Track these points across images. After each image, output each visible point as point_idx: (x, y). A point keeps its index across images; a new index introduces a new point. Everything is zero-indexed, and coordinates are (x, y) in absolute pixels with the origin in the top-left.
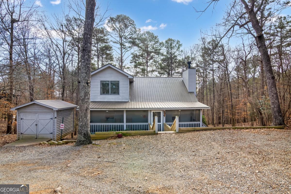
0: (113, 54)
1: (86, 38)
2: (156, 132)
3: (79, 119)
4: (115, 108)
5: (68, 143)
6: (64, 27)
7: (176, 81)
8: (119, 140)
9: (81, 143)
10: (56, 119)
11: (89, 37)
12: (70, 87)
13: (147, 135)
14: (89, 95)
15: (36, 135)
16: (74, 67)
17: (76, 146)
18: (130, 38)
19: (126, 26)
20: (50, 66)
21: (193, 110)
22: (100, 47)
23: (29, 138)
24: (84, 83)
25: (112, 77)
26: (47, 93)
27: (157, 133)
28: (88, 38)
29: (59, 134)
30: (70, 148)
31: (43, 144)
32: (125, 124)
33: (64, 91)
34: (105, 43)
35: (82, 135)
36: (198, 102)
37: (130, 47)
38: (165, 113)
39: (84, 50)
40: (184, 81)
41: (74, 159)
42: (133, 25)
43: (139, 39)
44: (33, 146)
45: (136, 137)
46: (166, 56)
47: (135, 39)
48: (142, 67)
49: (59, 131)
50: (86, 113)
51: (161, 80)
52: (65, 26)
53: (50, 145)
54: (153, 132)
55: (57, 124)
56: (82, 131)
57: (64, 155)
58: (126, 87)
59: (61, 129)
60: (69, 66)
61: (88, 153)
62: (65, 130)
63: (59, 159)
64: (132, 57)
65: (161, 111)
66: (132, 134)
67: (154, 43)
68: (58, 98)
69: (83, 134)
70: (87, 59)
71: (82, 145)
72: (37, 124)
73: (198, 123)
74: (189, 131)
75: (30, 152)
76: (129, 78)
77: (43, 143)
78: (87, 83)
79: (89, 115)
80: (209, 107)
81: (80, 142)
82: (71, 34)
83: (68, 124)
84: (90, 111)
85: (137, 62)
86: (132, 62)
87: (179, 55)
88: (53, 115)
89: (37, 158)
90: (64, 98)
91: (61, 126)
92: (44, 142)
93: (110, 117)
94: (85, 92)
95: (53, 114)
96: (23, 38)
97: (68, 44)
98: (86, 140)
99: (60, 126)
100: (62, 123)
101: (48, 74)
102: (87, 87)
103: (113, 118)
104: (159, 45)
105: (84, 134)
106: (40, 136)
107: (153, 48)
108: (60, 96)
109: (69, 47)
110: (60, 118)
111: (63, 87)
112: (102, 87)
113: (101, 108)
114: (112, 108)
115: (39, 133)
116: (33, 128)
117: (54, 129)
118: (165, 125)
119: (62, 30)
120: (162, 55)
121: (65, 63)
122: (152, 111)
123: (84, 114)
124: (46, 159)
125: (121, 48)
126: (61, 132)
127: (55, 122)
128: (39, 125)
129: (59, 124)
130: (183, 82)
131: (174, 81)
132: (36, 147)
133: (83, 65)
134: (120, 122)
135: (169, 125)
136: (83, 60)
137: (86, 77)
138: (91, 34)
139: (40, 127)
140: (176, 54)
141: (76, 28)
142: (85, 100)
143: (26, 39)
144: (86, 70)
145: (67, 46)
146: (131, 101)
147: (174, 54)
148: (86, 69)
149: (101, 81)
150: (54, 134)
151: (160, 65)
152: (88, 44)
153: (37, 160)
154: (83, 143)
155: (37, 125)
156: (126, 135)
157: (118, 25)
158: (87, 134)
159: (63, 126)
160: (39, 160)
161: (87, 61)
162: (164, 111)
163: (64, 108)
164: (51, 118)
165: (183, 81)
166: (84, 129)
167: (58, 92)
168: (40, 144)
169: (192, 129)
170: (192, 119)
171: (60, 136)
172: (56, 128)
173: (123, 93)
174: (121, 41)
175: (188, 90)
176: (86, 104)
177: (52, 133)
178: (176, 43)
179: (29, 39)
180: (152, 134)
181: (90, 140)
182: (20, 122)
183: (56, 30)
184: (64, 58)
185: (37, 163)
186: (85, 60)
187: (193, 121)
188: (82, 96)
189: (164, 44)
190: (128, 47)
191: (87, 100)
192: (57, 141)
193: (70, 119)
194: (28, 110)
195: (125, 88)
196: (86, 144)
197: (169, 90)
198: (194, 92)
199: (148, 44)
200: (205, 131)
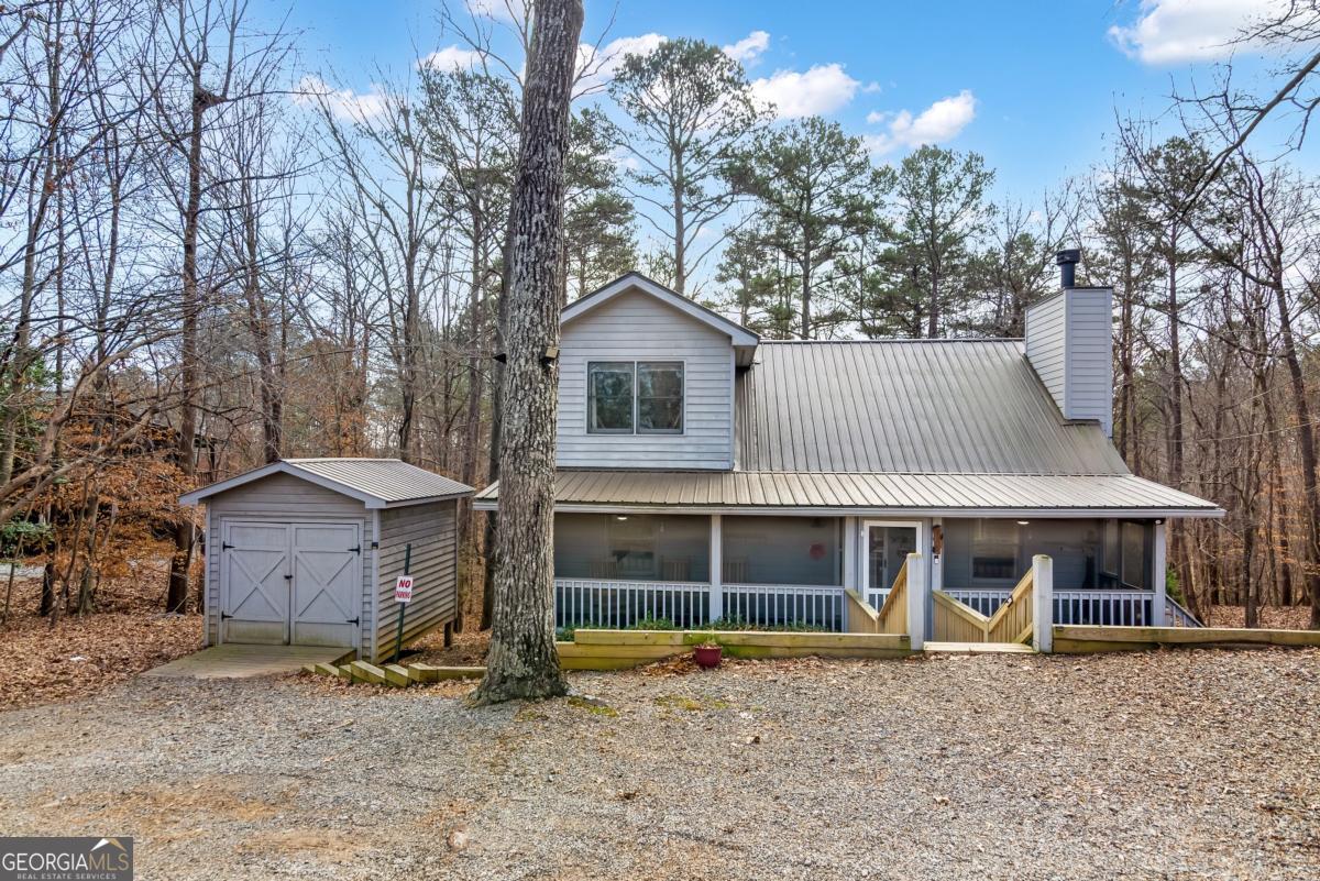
0: (634, 239)
1: (540, 119)
2: (914, 646)
3: (499, 555)
4: (665, 504)
5: (437, 682)
6: (412, 118)
7: (987, 363)
8: (709, 681)
9: (507, 692)
10: (375, 553)
11: (553, 110)
12: (434, 403)
13: (859, 658)
14: (549, 427)
15: (285, 625)
16: (456, 308)
17: (484, 705)
18: (723, 153)
19: (705, 96)
20: (351, 308)
21: (1100, 522)
22: (574, 207)
23: (257, 641)
24: (527, 361)
25: (649, 344)
26: (337, 429)
27: (923, 652)
28: (550, 117)
29: (390, 629)
30: (453, 715)
31: (316, 673)
32: (716, 589)
33: (408, 419)
34: (597, 186)
35: (511, 644)
36: (1132, 476)
37: (719, 200)
38: (942, 537)
39: (526, 180)
40: (1032, 360)
41: (481, 798)
42: (740, 88)
43: (764, 159)
44: (270, 680)
45: (800, 666)
46: (903, 239)
47: (749, 155)
48: (774, 301)
49: (390, 611)
50: (536, 523)
51: (901, 359)
52: (416, 113)
53: (351, 684)
54: (898, 645)
55: (381, 576)
56: (516, 625)
57: (426, 758)
58: (714, 393)
59: (399, 603)
60: (432, 303)
61: (554, 755)
62: (418, 607)
63: (399, 785)
64: (728, 253)
65: (918, 526)
66: (776, 652)
67: (841, 172)
68: (385, 452)
69: (516, 639)
70: (544, 229)
71: (513, 702)
72: (293, 574)
73: (1144, 596)
74: (1118, 647)
75: (253, 726)
76: (735, 347)
77: (319, 670)
78: (545, 361)
79: (552, 534)
80: (1213, 508)
81: (505, 683)
82: (446, 151)
83: (430, 578)
84: (556, 514)
85: (753, 273)
86: (724, 274)
87: (974, 228)
88: (361, 532)
89: (284, 765)
90: (410, 451)
91: (400, 589)
92: (321, 665)
93: (632, 549)
94: (530, 407)
95: (361, 526)
96: (239, 176)
97: (428, 199)
98: (532, 678)
99: (394, 588)
100: (403, 572)
101: (339, 342)
102: (542, 381)
103: (649, 555)
104: (868, 181)
105: (527, 640)
106: (304, 633)
107: (838, 200)
108: (391, 444)
109: (433, 217)
110: (395, 550)
111: (406, 399)
112: (594, 393)
113: (594, 503)
114: (651, 504)
115: (302, 619)
116: (276, 590)
117: (366, 599)
118: (947, 606)
119: (406, 134)
120: (886, 232)
121: (416, 282)
122: (867, 525)
123: (524, 529)
124: (332, 783)
125: (679, 205)
126: (398, 616)
127: (371, 568)
128: (301, 575)
129: (389, 577)
130: (1031, 365)
131: (977, 363)
132: (283, 688)
133: (519, 263)
134: (689, 578)
135: (975, 606)
136: (522, 234)
137: (540, 328)
138: (563, 92)
139: (305, 589)
140: (957, 227)
141: (465, 120)
142: (532, 455)
143: (253, 178)
144: (535, 288)
145: (423, 212)
146: (746, 465)
147: (946, 226)
148: (539, 284)
149: (589, 363)
150: (366, 625)
151: (872, 284)
152: (552, 150)
153: (286, 781)
154: (518, 692)
155: (293, 580)
156: (737, 653)
157: (660, 91)
158: (539, 642)
159: (410, 589)
160: (297, 783)
161: (541, 240)
162: (937, 526)
163: (412, 499)
164: (356, 547)
165: (1026, 357)
166: (522, 614)
167: (379, 427)
168: (305, 673)
169: (1137, 639)
170: (1096, 571)
171: (396, 634)
172: (375, 598)
173: (704, 425)
174: (675, 168)
175: (1063, 410)
176: (537, 474)
177: (357, 622)
178: (958, 169)
179: (266, 178)
180: (892, 653)
181: (557, 675)
182: (219, 563)
183: (379, 136)
184: (410, 263)
185: (285, 798)
186: (535, 236)
187: (1101, 587)
188: (517, 430)
189: (897, 174)
190: (712, 200)
191: (539, 456)
192: (384, 663)
193: (440, 552)
194: (252, 503)
195: (712, 401)
196: (533, 698)
197: (953, 409)
198: (1097, 420)
199: (811, 179)
200: (1227, 649)
